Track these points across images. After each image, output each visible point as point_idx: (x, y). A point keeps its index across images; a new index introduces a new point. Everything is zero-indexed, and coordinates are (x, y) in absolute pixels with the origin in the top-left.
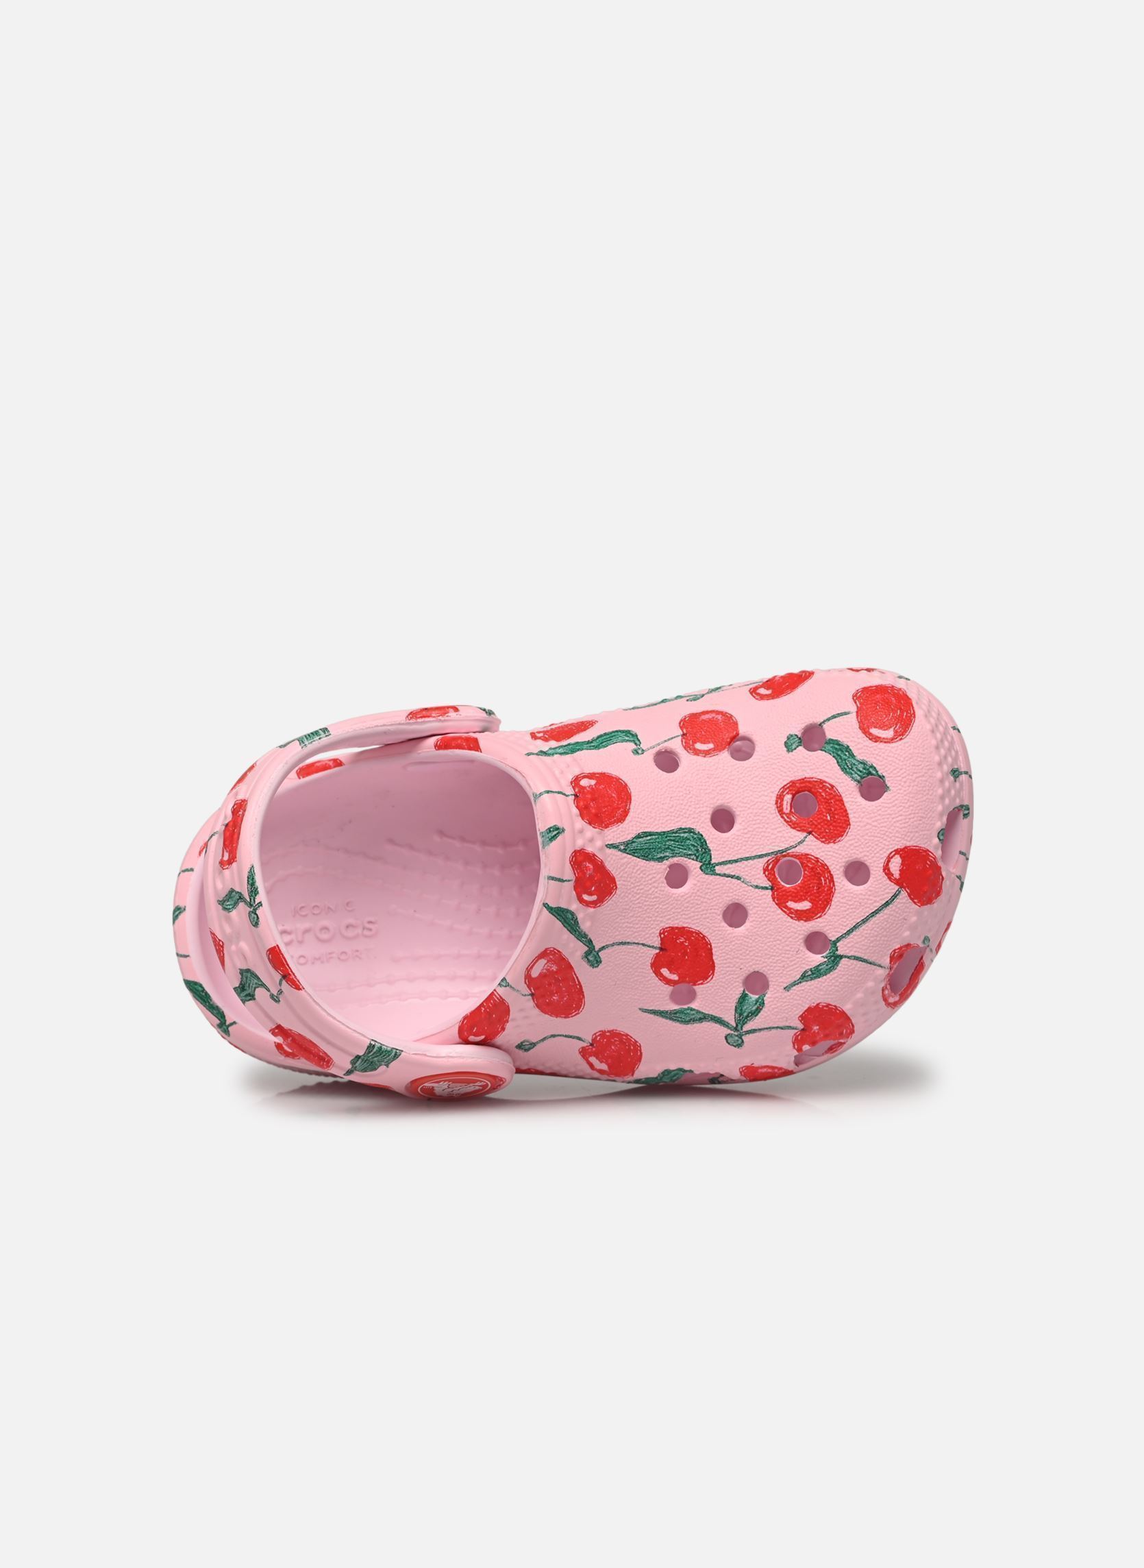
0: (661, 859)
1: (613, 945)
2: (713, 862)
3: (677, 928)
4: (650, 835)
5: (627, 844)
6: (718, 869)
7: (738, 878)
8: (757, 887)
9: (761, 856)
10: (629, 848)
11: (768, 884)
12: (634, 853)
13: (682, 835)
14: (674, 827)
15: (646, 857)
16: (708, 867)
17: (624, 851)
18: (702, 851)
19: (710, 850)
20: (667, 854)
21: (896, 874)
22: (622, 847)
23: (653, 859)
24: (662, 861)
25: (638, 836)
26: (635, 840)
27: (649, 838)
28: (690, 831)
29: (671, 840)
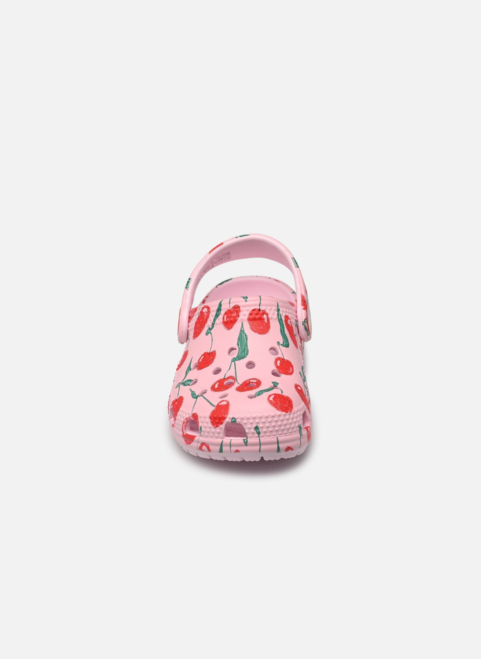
0: (238, 345)
1: (212, 337)
2: (236, 361)
3: (215, 355)
4: (246, 340)
5: (243, 331)
6: (233, 363)
7: (229, 369)
8: (225, 375)
9: (236, 375)
10: (242, 331)
11: (226, 377)
12: (240, 334)
13: (246, 351)
14: (249, 349)
15: (239, 339)
16: (234, 360)
17: (241, 330)
18: (240, 358)
19: (240, 360)
20: (240, 346)
21: (220, 404)
22: (242, 329)
23: (238, 341)
24: (237, 345)
25: (246, 335)
26: (245, 334)
27: (245, 340)
28: (247, 354)
29: (244, 347)
